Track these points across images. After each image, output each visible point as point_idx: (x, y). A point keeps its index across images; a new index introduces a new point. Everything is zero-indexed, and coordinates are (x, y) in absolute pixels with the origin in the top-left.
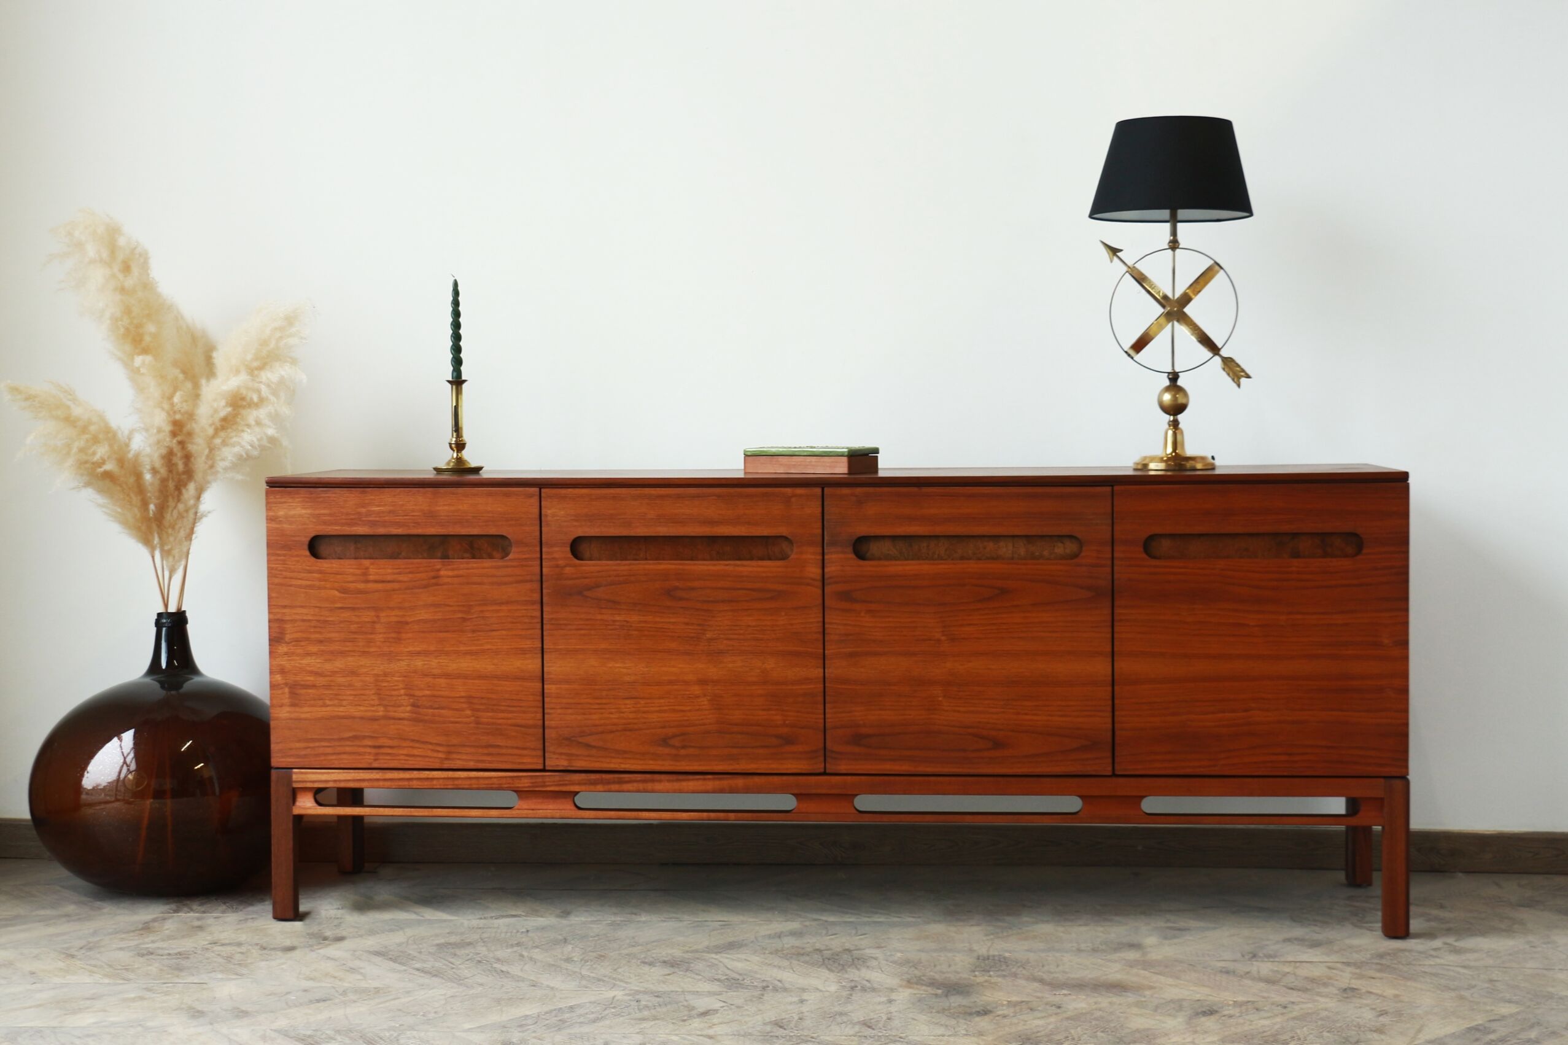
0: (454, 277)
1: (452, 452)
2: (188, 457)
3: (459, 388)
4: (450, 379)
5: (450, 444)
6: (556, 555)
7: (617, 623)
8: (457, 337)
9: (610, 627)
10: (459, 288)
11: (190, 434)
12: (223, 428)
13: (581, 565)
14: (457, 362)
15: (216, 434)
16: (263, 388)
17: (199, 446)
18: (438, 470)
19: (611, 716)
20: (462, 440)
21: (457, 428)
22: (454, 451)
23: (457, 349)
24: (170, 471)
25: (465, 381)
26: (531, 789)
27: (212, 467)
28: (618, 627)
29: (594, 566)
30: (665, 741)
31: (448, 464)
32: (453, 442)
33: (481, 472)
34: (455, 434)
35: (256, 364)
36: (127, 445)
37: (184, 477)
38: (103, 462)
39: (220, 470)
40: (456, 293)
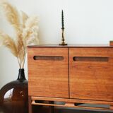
0: (62, 9)
2: (22, 42)
11: (22, 38)
14: (63, 25)
15: (26, 38)
17: (23, 40)
20: (64, 39)
22: (62, 41)
23: (63, 23)
25: (64, 28)
28: (80, 73)
30: (88, 94)
35: (31, 26)
38: (7, 43)
40: (63, 12)
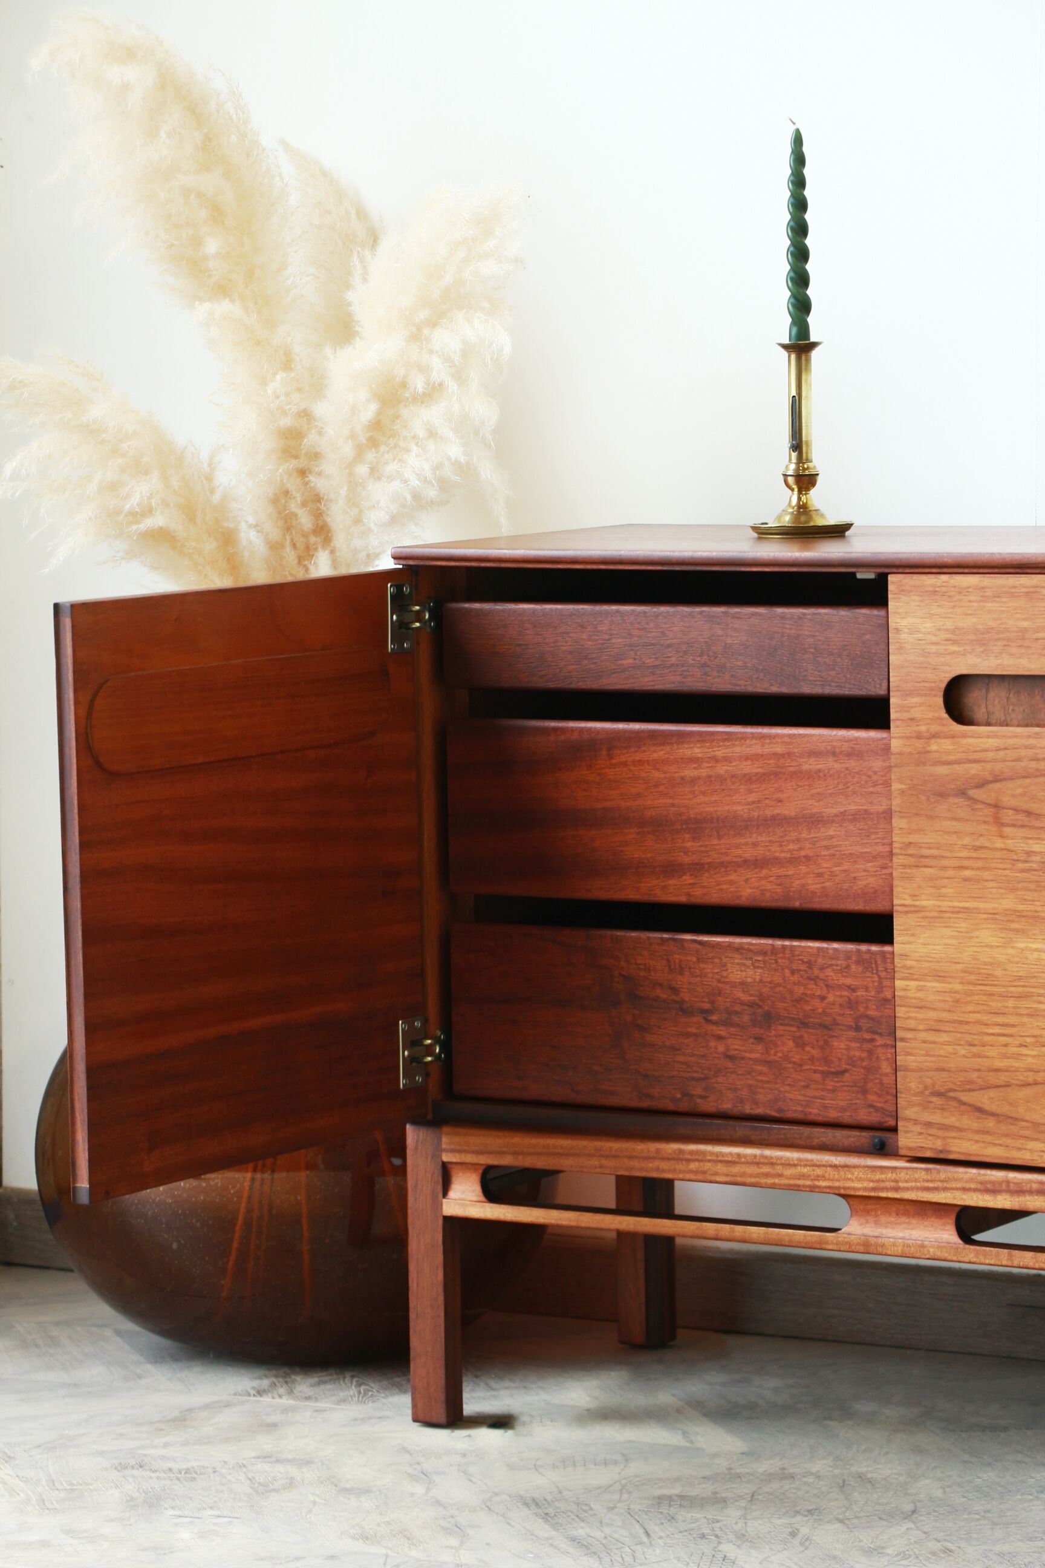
0: (794, 124)
1: (790, 492)
2: (315, 502)
3: (803, 358)
4: (787, 341)
5: (785, 476)
6: (916, 713)
7: (1037, 858)
8: (800, 254)
9: (1020, 865)
10: (805, 149)
11: (316, 456)
12: (373, 443)
13: (964, 736)
14: (801, 306)
15: (359, 457)
16: (436, 362)
18: (763, 533)
19: (1024, 1051)
20: (808, 468)
21: (798, 445)
22: (792, 490)
23: (800, 280)
24: (288, 529)
25: (814, 345)
26: (872, 1194)
27: (358, 521)
28: (1035, 866)
29: (988, 737)
31: (779, 518)
32: (791, 472)
33: (847, 533)
34: (794, 455)
35: (424, 314)
36: (209, 478)
37: (313, 539)
38: (148, 511)
39: (372, 526)
40: (799, 160)
